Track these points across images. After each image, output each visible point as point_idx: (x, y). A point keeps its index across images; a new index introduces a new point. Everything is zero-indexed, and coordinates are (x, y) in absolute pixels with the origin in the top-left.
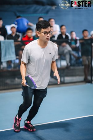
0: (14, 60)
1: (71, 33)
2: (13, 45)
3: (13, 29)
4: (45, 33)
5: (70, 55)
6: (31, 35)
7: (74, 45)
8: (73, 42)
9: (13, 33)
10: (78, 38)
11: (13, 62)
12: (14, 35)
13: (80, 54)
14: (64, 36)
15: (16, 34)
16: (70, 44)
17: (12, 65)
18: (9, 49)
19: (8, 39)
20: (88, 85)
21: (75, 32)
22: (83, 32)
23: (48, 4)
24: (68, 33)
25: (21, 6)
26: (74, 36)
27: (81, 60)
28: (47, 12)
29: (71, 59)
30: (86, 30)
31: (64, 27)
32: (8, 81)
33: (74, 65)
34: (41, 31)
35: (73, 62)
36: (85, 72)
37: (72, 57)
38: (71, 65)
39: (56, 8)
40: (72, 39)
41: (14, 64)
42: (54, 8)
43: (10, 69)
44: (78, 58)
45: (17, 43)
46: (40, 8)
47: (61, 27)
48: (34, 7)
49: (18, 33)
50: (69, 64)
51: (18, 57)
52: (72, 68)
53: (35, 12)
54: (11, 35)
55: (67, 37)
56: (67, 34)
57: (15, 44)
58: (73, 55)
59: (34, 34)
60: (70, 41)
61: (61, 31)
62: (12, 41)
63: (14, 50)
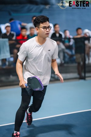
0: (9, 58)
1: (65, 32)
2: (7, 44)
3: (8, 28)
4: (45, 28)
5: (64, 53)
6: (25, 34)
7: (67, 44)
8: (66, 40)
9: (7, 32)
10: (71, 37)
11: (8, 60)
12: (8, 34)
13: (74, 52)
14: (58, 35)
15: (10, 34)
16: (64, 43)
17: (7, 63)
18: (3, 47)
19: (3, 38)
20: (82, 81)
21: (69, 31)
22: (77, 30)
23: (42, 4)
24: (62, 31)
25: (15, 5)
26: (68, 34)
27: (75, 57)
28: (41, 11)
29: (64, 57)
30: (80, 28)
31: (57, 26)
32: (3, 79)
33: (67, 63)
34: (40, 27)
35: (67, 59)
36: (78, 69)
37: (66, 55)
38: (65, 63)
39: (49, 7)
40: (66, 38)
41: (9, 62)
42: (47, 7)
43: (5, 67)
44: (71, 56)
45: (12, 42)
46: (34, 7)
47: (55, 26)
48: (28, 6)
49: (12, 32)
50: (63, 62)
51: (12, 55)
52: (65, 65)
53: (29, 11)
54: (5, 34)
55: (60, 35)
56: (61, 33)
57: (9, 43)
58: (67, 53)
59: (28, 33)
60: (63, 40)
61: (54, 30)
62: (7, 40)
63: (8, 49)
